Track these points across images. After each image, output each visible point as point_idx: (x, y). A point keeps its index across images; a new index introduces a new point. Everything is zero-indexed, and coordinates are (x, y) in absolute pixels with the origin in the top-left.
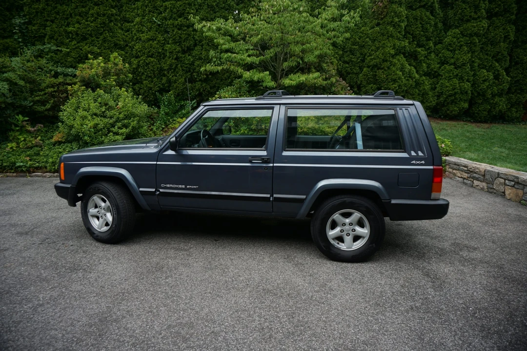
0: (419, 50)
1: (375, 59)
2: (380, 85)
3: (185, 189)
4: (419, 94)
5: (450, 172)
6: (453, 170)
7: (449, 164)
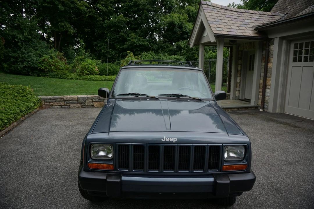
5: (47, 105)
6: (49, 103)
7: (45, 100)
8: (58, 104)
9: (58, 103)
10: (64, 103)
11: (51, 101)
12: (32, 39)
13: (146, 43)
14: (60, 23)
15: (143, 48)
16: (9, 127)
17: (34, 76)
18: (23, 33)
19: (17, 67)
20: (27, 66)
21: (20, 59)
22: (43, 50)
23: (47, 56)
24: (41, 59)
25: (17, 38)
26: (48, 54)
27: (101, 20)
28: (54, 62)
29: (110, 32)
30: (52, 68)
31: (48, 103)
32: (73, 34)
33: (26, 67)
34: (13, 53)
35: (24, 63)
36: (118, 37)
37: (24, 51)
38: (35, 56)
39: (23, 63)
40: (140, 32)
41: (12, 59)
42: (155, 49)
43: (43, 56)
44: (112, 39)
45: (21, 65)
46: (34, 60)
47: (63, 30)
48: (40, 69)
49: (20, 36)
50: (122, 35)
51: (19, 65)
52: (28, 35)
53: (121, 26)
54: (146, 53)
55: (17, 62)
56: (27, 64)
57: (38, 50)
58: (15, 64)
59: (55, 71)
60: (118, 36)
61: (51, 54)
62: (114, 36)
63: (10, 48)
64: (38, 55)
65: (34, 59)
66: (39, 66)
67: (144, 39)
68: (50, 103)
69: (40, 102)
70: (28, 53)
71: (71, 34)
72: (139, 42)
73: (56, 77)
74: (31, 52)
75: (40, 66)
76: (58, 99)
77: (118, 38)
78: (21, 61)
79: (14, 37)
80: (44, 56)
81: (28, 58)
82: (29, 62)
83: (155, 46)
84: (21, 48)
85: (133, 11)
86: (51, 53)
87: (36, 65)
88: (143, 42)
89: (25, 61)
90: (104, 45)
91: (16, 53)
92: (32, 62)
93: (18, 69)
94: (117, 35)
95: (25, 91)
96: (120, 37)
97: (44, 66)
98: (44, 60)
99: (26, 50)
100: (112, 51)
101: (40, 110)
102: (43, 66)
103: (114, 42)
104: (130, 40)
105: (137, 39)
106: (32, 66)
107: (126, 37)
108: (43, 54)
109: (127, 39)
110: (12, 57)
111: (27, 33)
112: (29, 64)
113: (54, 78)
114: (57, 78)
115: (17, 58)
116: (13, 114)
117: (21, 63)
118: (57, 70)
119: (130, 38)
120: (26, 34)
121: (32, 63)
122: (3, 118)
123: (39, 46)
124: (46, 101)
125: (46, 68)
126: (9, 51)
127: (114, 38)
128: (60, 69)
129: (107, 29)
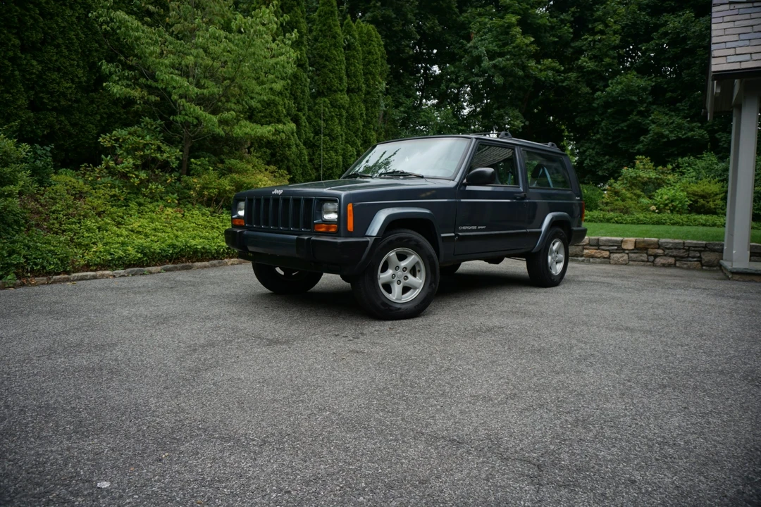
0: (299, 113)
1: (266, 117)
2: (274, 149)
3: (477, 230)
4: (301, 166)
13: (696, 133)
15: (690, 146)
27: (587, 93)
29: (606, 117)
36: (626, 126)
40: (686, 108)
44: (613, 132)
50: (635, 122)
53: (634, 101)
54: (692, 158)
60: (625, 124)
62: (618, 125)
72: (678, 132)
77: (625, 128)
85: (669, 57)
88: (692, 130)
90: (593, 149)
94: (623, 122)
96: (628, 126)
100: (609, 161)
103: (616, 141)
105: (672, 126)
109: (647, 128)
119: (654, 126)
127: (617, 131)
129: (600, 112)
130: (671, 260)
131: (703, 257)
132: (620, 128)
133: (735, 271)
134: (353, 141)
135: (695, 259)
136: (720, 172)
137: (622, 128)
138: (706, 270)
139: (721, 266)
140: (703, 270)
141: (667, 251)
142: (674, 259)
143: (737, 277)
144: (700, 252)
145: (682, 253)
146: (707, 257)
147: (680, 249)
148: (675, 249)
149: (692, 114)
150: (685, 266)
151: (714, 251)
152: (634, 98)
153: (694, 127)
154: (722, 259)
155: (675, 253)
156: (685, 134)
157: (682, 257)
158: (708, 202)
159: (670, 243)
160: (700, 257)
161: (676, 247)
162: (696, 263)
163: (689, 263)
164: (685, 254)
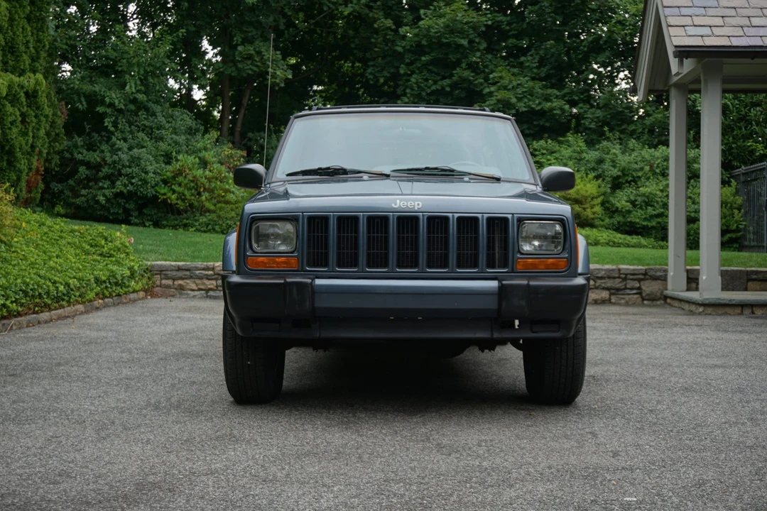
5: (168, 287)
6: (174, 280)
7: (161, 271)
8: (197, 285)
9: (198, 281)
10: (214, 282)
11: (180, 274)
12: (151, 105)
13: (554, 104)
14: (240, 48)
15: (547, 124)
16: (66, 309)
17: (145, 226)
18: (123, 86)
19: (96, 195)
20: (125, 191)
21: (105, 170)
22: (178, 138)
23: (191, 159)
24: (169, 167)
25: (102, 103)
26: (194, 152)
27: (389, 28)
28: (209, 180)
29: (418, 69)
30: (204, 198)
31: (170, 282)
32: (282, 85)
33: (119, 195)
34: (88, 150)
35: (118, 183)
36: (450, 86)
37: (120, 144)
38: (151, 158)
39: (113, 183)
40: (535, 65)
41: (82, 169)
42: (593, 126)
43: (177, 160)
44: (428, 94)
45: (108, 188)
46: (146, 173)
47: (250, 72)
48: (165, 201)
49: (114, 96)
50: (464, 80)
51: (102, 188)
52: (138, 91)
53: (462, 46)
54: (550, 141)
55: (97, 180)
56: (125, 186)
57: (162, 139)
58: (90, 188)
59: (212, 208)
60: (447, 81)
61: (203, 154)
62: (435, 82)
63: (79, 136)
64: (163, 155)
65: (149, 168)
66: (162, 191)
67: (549, 91)
68: (176, 283)
69: (149, 278)
70: (130, 149)
71: (278, 84)
72: (529, 100)
73: (214, 229)
74: (143, 147)
75: (165, 194)
76: (197, 269)
77: (448, 89)
78: (107, 177)
79: (93, 100)
80: (180, 157)
81: (130, 167)
82: (133, 178)
83: (593, 114)
84: (112, 133)
86: (206, 149)
87: (153, 187)
88: (547, 99)
89: (120, 175)
91: (95, 151)
92: (141, 180)
93: (97, 202)
94: (444, 78)
95: (111, 242)
96: (454, 86)
97: (179, 193)
98: (179, 173)
99: (125, 140)
101: (147, 298)
102: (174, 192)
104: (491, 94)
105: (519, 91)
106: (141, 193)
107: (481, 84)
108: (178, 152)
109: (482, 90)
110: (83, 163)
111: (136, 84)
112: (132, 184)
113: (205, 232)
114: (217, 232)
115: (98, 167)
116: (79, 280)
117: (107, 184)
118: (219, 205)
119: (492, 89)
120: (131, 87)
121: (140, 183)
122: (57, 279)
123: (167, 125)
124: (164, 274)
125: (182, 197)
126: (76, 146)
128: (228, 202)
129: (407, 61)
130: (605, 294)
131: (643, 288)
132: (439, 88)
133: (707, 302)
134: (14, 95)
135: (634, 291)
136: (593, 164)
137: (443, 88)
138: (647, 306)
139: (666, 298)
140: (644, 305)
141: (599, 282)
142: (608, 292)
143: (709, 310)
144: (639, 280)
145: (617, 283)
146: (649, 287)
147: (614, 278)
148: (609, 278)
149: (543, 75)
150: (623, 301)
151: (655, 278)
152: (465, 42)
153: (550, 95)
154: (667, 289)
155: (609, 283)
156: (540, 104)
157: (618, 290)
158: (584, 209)
159: (602, 270)
160: (639, 288)
161: (609, 276)
162: (636, 296)
163: (627, 297)
164: (621, 285)
